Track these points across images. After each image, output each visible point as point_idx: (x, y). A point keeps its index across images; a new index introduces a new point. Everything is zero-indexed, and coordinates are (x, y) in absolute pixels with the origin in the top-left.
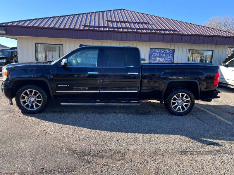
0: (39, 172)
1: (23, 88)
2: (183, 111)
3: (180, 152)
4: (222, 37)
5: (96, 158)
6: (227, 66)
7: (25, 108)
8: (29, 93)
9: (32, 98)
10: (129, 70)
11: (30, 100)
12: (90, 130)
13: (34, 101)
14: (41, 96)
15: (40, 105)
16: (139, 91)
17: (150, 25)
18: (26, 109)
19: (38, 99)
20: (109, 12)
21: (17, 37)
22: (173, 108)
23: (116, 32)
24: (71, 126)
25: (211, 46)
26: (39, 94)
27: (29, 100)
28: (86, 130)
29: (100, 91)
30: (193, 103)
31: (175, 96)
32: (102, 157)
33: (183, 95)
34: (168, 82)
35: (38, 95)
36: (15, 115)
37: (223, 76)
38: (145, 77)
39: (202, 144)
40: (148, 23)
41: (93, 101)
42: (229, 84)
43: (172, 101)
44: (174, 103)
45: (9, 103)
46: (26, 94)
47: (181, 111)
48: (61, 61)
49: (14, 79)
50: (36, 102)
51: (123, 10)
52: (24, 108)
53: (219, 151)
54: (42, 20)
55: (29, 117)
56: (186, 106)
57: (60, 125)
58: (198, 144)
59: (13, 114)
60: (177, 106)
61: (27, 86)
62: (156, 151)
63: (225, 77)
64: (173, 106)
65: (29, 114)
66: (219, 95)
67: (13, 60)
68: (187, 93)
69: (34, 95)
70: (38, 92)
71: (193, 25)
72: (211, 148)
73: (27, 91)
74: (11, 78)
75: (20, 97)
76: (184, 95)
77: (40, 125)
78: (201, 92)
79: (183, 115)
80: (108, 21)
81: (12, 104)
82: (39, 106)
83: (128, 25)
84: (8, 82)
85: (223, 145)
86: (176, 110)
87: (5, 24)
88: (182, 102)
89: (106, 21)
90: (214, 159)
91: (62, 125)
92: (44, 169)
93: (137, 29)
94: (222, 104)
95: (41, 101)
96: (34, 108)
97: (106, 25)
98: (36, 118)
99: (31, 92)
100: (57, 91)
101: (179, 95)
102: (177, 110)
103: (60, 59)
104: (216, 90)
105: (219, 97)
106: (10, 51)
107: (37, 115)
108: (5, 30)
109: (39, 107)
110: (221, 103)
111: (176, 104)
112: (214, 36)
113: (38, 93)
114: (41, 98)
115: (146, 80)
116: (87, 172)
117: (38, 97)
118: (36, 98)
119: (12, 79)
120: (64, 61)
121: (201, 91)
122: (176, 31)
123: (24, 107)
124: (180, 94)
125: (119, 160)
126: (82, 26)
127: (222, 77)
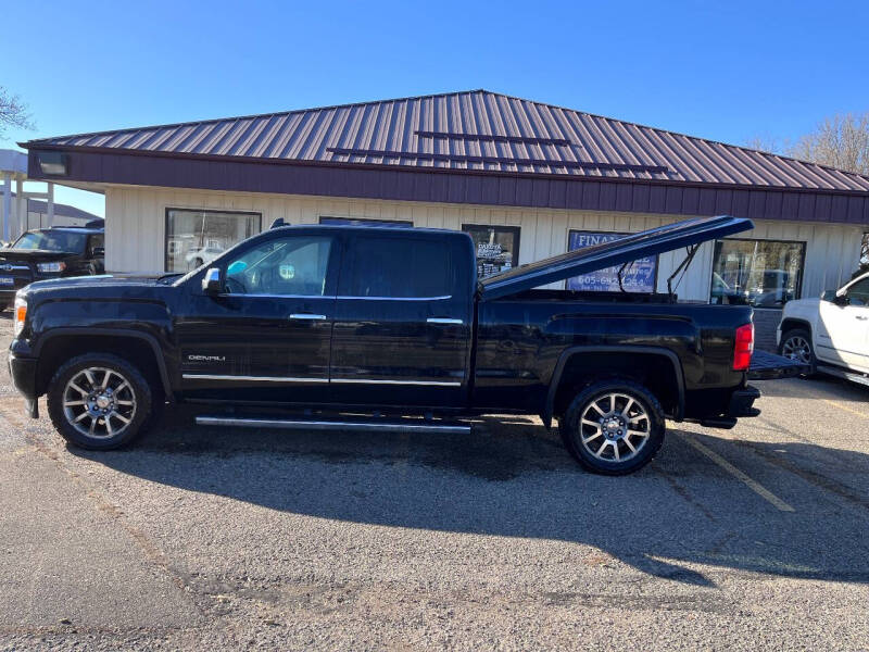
0: (52, 632)
1: (73, 362)
2: (622, 460)
3: (549, 594)
4: (837, 193)
5: (254, 600)
6: (841, 302)
7: (78, 429)
8: (91, 381)
9: (103, 398)
10: (431, 309)
11: (94, 404)
12: (272, 512)
13: (109, 408)
14: (132, 390)
15: (127, 421)
16: (466, 383)
17: (573, 147)
18: (77, 432)
19: (122, 403)
20: (445, 99)
21: (107, 187)
22: (586, 447)
23: (444, 172)
24: (212, 497)
25: (799, 227)
26: (127, 383)
27: (92, 404)
28: (257, 511)
29: (333, 380)
30: (659, 430)
31: (594, 405)
32: (274, 599)
33: (621, 402)
34: (566, 355)
35: (121, 388)
36: (40, 453)
37: (829, 337)
38: (487, 334)
39: (640, 573)
40: (567, 142)
41: (308, 412)
42: (852, 367)
43: (584, 421)
44: (590, 430)
45: (27, 412)
46: (83, 382)
47: (617, 458)
48: (203, 274)
49: (49, 329)
50: (113, 412)
51: (485, 93)
52: (75, 430)
53: (693, 599)
54: (213, 127)
55: (87, 461)
56: (635, 440)
57: (176, 492)
58: (630, 571)
59: (36, 449)
60: (600, 440)
61: (88, 354)
62: (466, 588)
63: (837, 344)
64: (586, 441)
65: (88, 453)
66: (756, 404)
67: (92, 266)
68: (635, 396)
69: (109, 385)
70: (121, 377)
71: (733, 150)
72: (666, 587)
73: (88, 373)
74: (39, 326)
75: (63, 392)
76: (628, 400)
77: (111, 489)
78: (687, 392)
79: (621, 475)
80: (422, 134)
81: (36, 415)
82: (122, 423)
83: (491, 150)
84: (28, 340)
85: (717, 581)
86: (598, 455)
87: (63, 143)
88: (621, 428)
89: (416, 133)
90: (655, 625)
91: (184, 491)
92: (70, 623)
93: (538, 164)
94: (794, 440)
95: (131, 407)
96: (108, 433)
97: (413, 148)
98: (107, 464)
99: (99, 376)
100: (185, 376)
101: (609, 400)
102: (602, 455)
103: (199, 269)
104: (741, 386)
105: (755, 413)
106: (82, 234)
107: (114, 454)
108: (62, 163)
109: (123, 429)
110: (794, 435)
111: (599, 433)
112: (804, 191)
113: (122, 381)
114: (130, 398)
115: (491, 344)
116: (204, 641)
117: (122, 395)
118: (115, 399)
119: (41, 330)
120: (212, 274)
121: (688, 387)
122: (665, 170)
123: (75, 426)
124: (613, 397)
125: (328, 612)
126: (329, 150)
127: (822, 341)
